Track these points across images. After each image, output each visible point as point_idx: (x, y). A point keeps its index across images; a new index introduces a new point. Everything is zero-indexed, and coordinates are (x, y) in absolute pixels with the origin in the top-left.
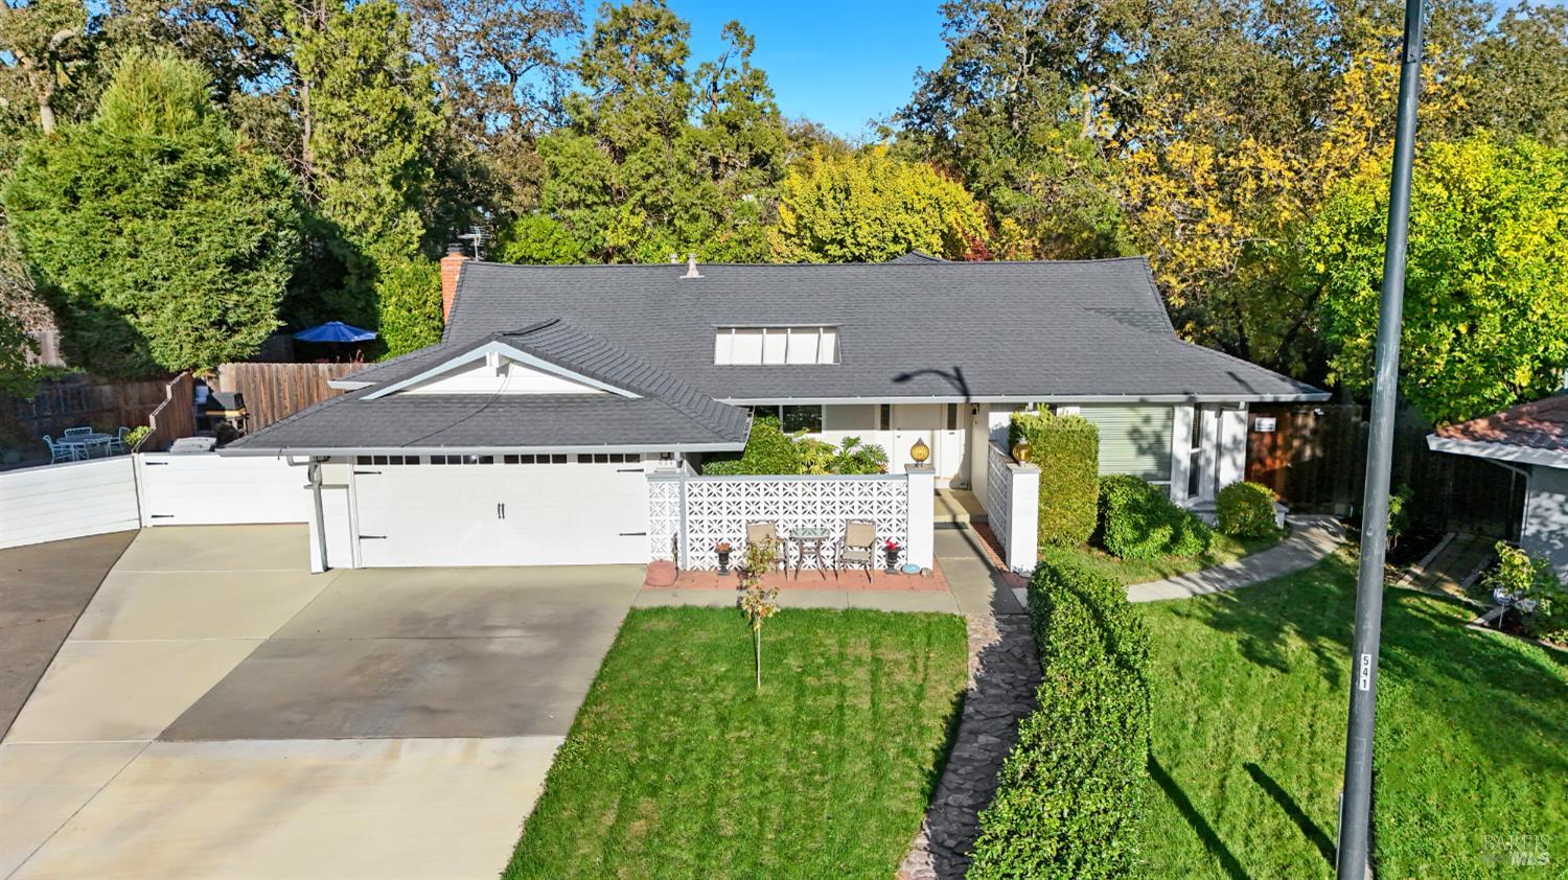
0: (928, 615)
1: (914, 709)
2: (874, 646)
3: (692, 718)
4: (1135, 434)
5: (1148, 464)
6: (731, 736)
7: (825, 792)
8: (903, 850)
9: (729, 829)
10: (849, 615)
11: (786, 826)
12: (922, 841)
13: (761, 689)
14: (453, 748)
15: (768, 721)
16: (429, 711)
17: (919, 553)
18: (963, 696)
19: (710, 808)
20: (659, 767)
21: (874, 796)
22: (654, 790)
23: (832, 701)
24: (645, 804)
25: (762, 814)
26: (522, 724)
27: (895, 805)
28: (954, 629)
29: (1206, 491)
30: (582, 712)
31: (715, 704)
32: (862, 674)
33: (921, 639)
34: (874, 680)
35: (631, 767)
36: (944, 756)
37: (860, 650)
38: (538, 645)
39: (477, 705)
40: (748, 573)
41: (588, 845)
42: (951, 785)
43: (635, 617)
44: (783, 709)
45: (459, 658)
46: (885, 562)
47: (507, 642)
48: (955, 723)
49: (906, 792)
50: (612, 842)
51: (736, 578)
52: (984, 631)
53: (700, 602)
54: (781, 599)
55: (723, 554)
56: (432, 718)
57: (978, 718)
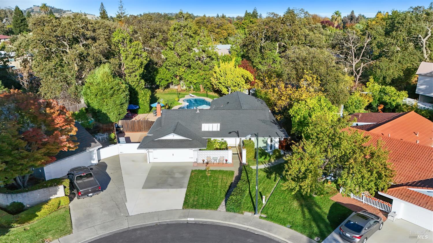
0: (230, 171)
1: (226, 185)
2: (222, 176)
3: (200, 186)
4: (263, 141)
5: (265, 145)
6: (205, 189)
7: (215, 195)
8: (222, 202)
9: (205, 199)
10: (220, 171)
11: (211, 199)
12: (224, 200)
13: (208, 183)
14: (174, 190)
15: (209, 187)
16: (170, 185)
17: (230, 161)
18: (232, 183)
19: (203, 197)
20: (197, 192)
21: (220, 195)
22: (197, 195)
23: (216, 184)
24: (196, 196)
25: (208, 198)
26: (181, 187)
27: (222, 196)
28: (232, 173)
29: (273, 149)
30: (188, 185)
31: (203, 184)
32: (220, 180)
33: (228, 175)
34: (221, 181)
35: (195, 192)
36: (228, 191)
37: (220, 177)
38: (181, 176)
39: (176, 184)
40: (207, 163)
41: (191, 200)
42: (228, 194)
43: (192, 171)
44: (211, 185)
45: (172, 178)
46: (225, 162)
47: (177, 175)
48: (230, 187)
49: (223, 195)
50: (193, 200)
51: (205, 165)
52: (236, 173)
53: (201, 169)
54: (211, 168)
55: (204, 161)
56: (171, 186)
57: (233, 186)
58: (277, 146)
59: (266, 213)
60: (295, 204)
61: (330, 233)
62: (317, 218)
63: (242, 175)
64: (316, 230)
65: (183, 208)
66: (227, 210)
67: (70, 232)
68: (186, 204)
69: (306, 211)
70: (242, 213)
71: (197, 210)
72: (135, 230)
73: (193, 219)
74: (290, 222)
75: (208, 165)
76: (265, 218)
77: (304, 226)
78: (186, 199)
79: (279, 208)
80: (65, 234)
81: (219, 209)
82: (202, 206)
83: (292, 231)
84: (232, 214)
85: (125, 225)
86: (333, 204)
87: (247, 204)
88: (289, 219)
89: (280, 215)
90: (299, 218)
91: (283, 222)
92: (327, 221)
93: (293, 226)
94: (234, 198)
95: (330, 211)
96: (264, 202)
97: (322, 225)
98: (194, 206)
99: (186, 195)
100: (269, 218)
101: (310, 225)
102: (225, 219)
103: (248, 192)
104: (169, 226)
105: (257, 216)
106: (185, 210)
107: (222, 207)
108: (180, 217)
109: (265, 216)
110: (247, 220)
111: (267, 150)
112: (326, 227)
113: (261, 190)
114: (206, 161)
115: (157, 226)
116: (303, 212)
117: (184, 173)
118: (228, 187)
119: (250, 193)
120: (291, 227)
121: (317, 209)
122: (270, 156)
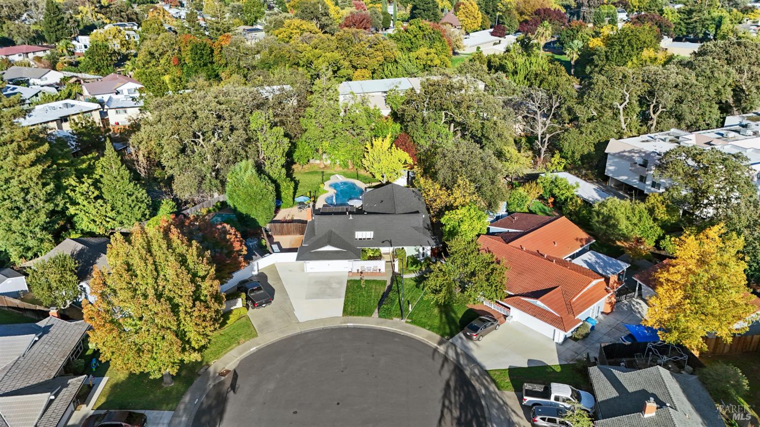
0: (383, 281)
2: (376, 286)
3: (356, 296)
4: (415, 249)
5: (417, 253)
6: (361, 298)
7: (369, 304)
8: (375, 309)
9: (361, 307)
10: (374, 281)
11: (366, 307)
12: (377, 308)
17: (383, 270)
18: (384, 293)
19: (359, 306)
20: (354, 302)
21: (374, 304)
23: (371, 294)
24: (353, 305)
25: (364, 306)
26: (339, 297)
28: (385, 282)
29: (425, 256)
30: (345, 295)
31: (359, 295)
33: (381, 285)
34: (375, 291)
35: (352, 302)
36: (381, 300)
37: (374, 287)
38: (338, 286)
39: (334, 295)
40: (361, 273)
41: (349, 309)
42: (380, 303)
43: (348, 281)
44: (365, 295)
45: (330, 288)
46: (378, 271)
47: (334, 285)
48: (383, 296)
49: (376, 304)
50: (351, 309)
51: (360, 274)
52: (389, 283)
53: (356, 279)
54: (366, 278)
55: (358, 270)
56: (330, 296)
57: (385, 295)
58: (429, 253)
59: (411, 319)
60: (436, 311)
61: (458, 332)
62: (451, 321)
63: (394, 286)
64: (448, 331)
65: (343, 316)
66: (380, 317)
67: (256, 336)
68: (345, 312)
69: (444, 316)
70: (392, 319)
71: (355, 317)
72: (306, 333)
73: (352, 324)
74: (429, 325)
75: (362, 275)
76: (410, 323)
77: (439, 328)
78: (344, 308)
79: (422, 314)
80: (253, 337)
81: (373, 316)
82: (359, 314)
83: (430, 332)
84: (383, 320)
85: (298, 330)
86: (467, 310)
87: (396, 311)
88: (429, 323)
89: (422, 319)
90: (437, 322)
91: (423, 325)
92: (458, 323)
93: (431, 328)
94: (385, 306)
95: (463, 316)
96: (410, 309)
97: (453, 327)
98: (352, 314)
99: (345, 304)
100: (414, 322)
101: (444, 327)
102: (378, 324)
103: (398, 301)
104: (333, 330)
105: (403, 321)
106: (345, 317)
107: (376, 314)
108: (341, 323)
109: (410, 321)
110: (395, 324)
111: (419, 257)
112: (456, 328)
113: (409, 299)
114: (360, 271)
115: (324, 330)
116: (441, 317)
117: (340, 283)
118: (380, 296)
119: (399, 301)
120: (429, 330)
121: (453, 315)
122: (421, 265)
